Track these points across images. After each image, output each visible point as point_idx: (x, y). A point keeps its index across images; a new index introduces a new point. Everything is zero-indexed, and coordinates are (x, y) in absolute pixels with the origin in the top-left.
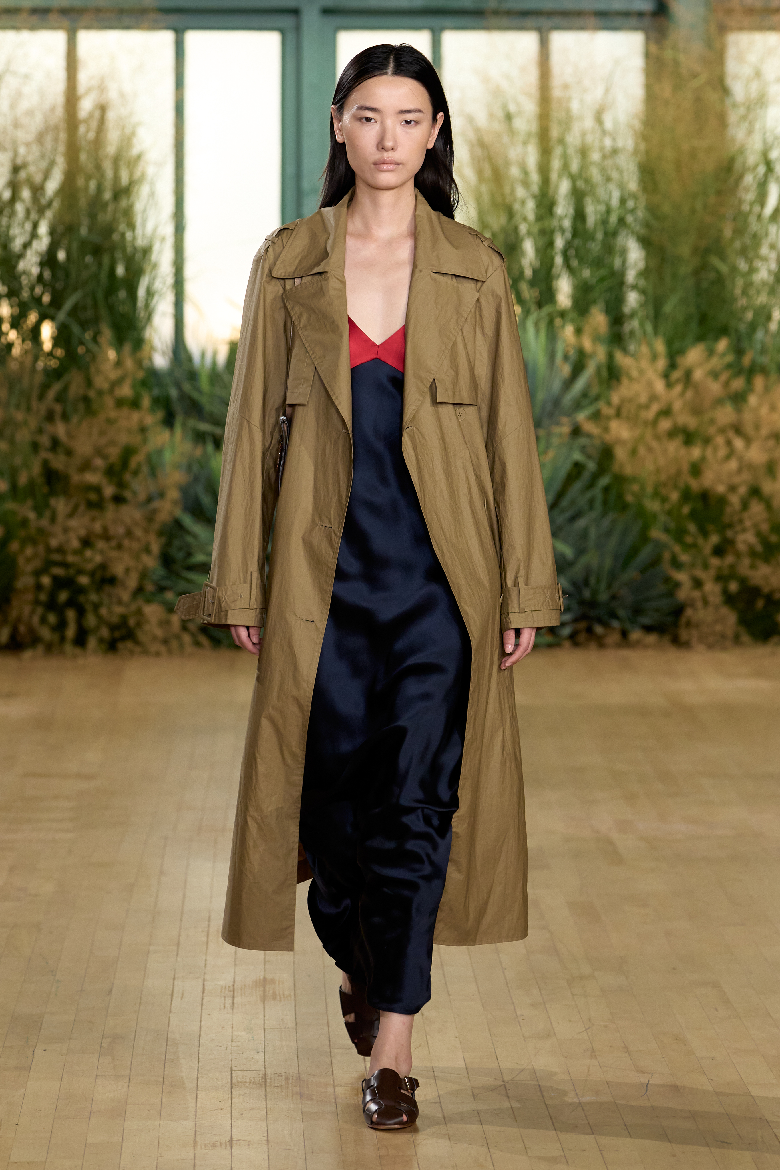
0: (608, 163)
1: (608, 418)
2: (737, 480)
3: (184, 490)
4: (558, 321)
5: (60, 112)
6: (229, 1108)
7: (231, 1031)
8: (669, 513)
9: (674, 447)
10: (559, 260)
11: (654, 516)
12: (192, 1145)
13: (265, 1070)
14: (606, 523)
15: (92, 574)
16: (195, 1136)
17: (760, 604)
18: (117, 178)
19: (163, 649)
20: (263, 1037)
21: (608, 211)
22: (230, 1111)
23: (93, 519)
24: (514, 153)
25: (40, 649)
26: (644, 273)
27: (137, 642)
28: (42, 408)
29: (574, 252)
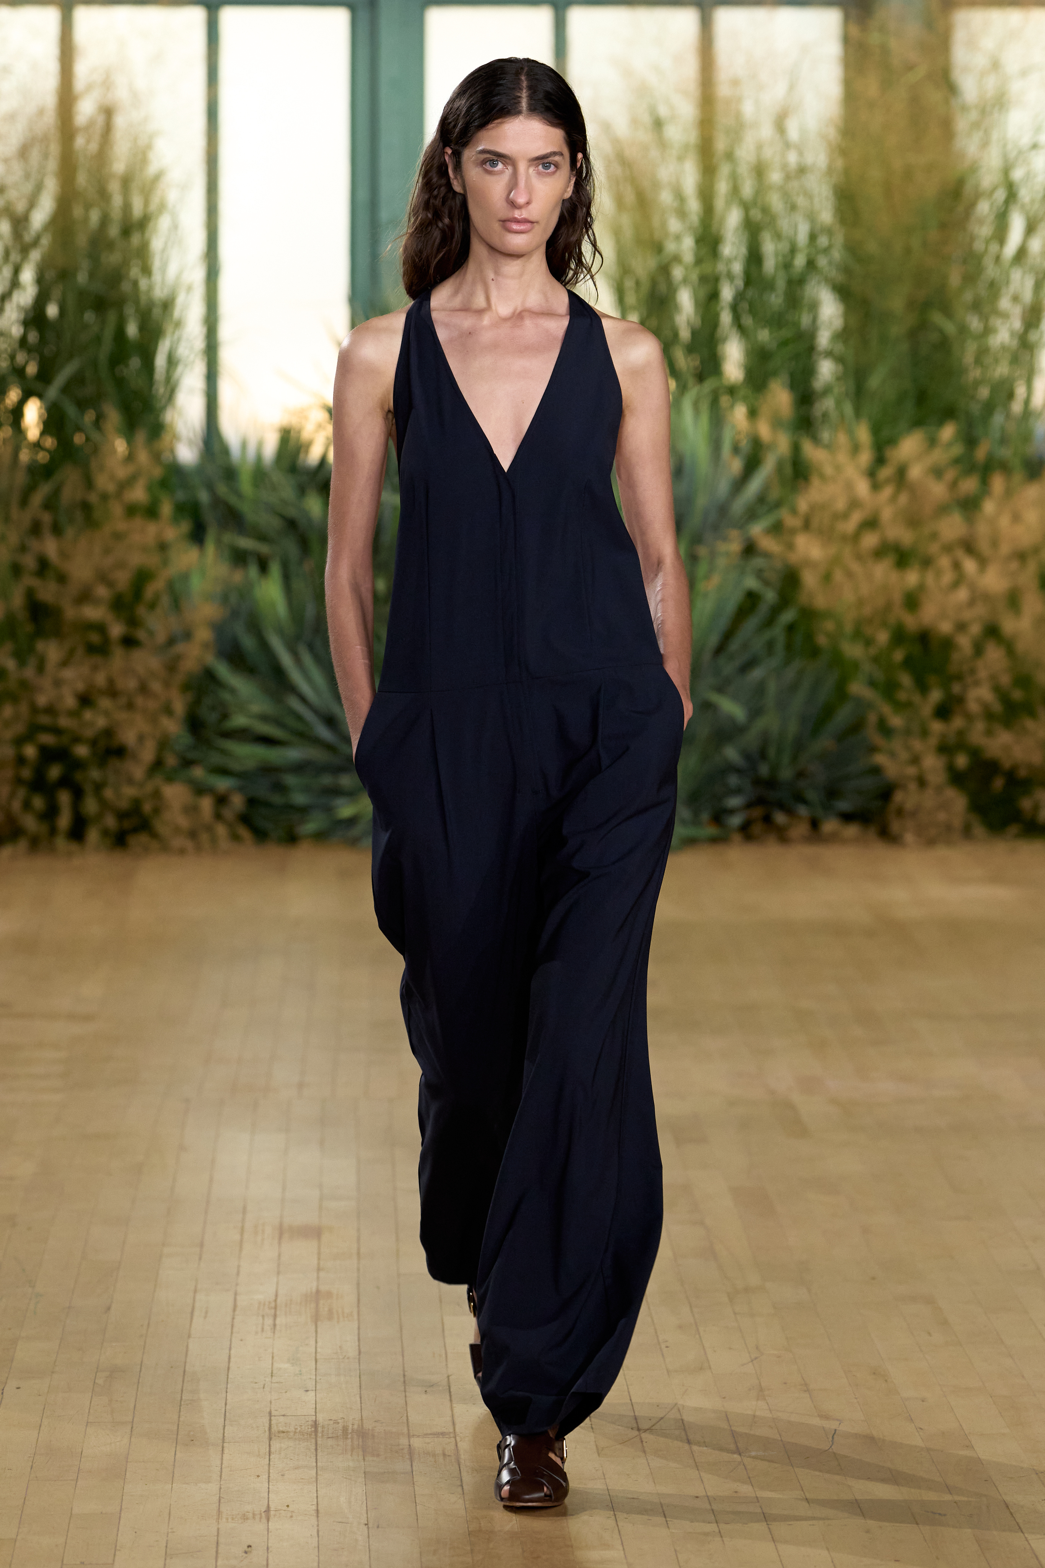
0: (794, 184)
1: (793, 532)
2: (967, 615)
3: (219, 628)
4: (725, 400)
5: (50, 118)
6: (267, 1468)
7: (271, 1363)
8: (876, 660)
9: (882, 571)
10: (726, 318)
11: (856, 665)
12: (216, 1517)
13: (316, 1415)
14: (790, 673)
15: (93, 743)
16: (219, 1505)
17: (998, 783)
18: (127, 207)
19: (189, 844)
20: (314, 1370)
21: (793, 250)
22: (267, 1471)
23: (95, 668)
24: (665, 173)
25: (22, 844)
26: (843, 335)
27: (154, 835)
28: (26, 518)
29: (748, 308)
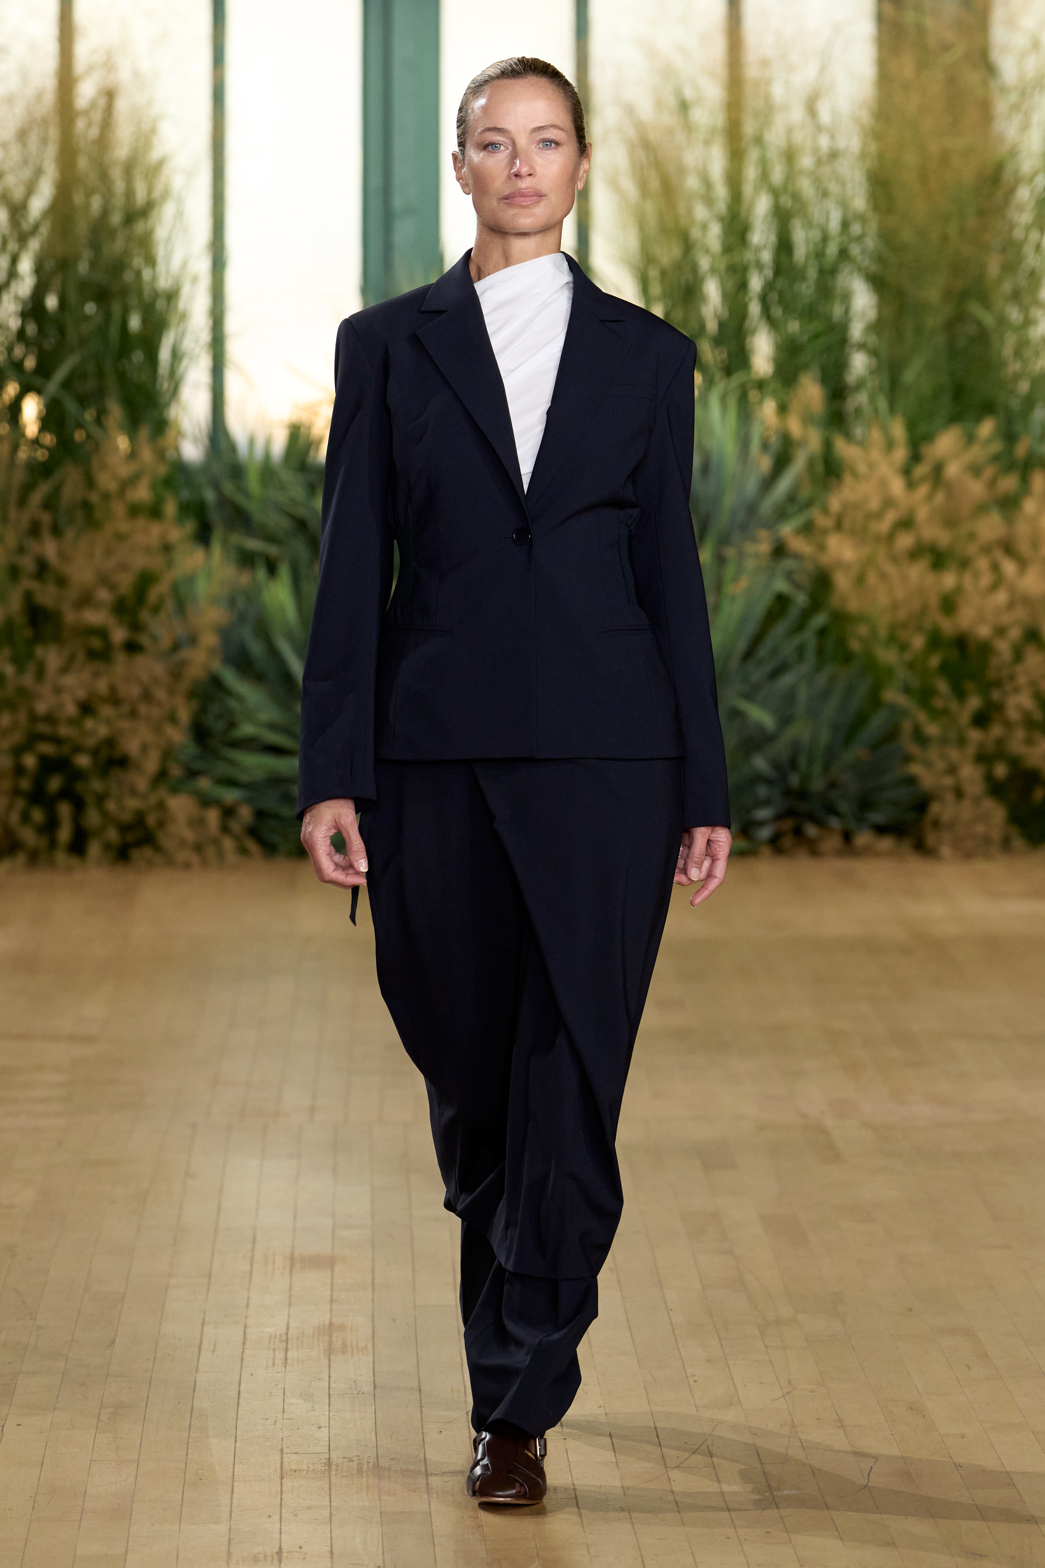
0: (826, 170)
1: (825, 532)
2: (1006, 619)
3: (225, 633)
4: (753, 395)
5: (50, 99)
6: (278, 1507)
7: (282, 1398)
8: (911, 666)
9: (917, 572)
10: (755, 309)
11: (890, 671)
12: (225, 1559)
13: (329, 1453)
14: (822, 680)
15: (95, 753)
16: (229, 1547)
17: (1040, 793)
18: (130, 193)
19: (195, 858)
20: (328, 1406)
21: (825, 239)
22: (279, 1511)
23: (96, 675)
24: (691, 157)
25: (21, 859)
26: (876, 327)
27: (158, 849)
28: (24, 518)
29: (777, 298)
